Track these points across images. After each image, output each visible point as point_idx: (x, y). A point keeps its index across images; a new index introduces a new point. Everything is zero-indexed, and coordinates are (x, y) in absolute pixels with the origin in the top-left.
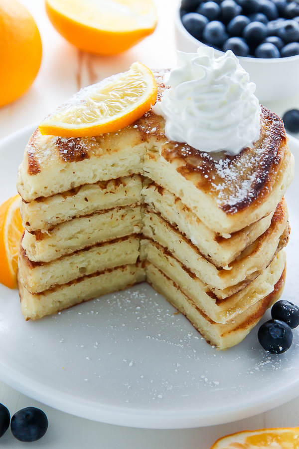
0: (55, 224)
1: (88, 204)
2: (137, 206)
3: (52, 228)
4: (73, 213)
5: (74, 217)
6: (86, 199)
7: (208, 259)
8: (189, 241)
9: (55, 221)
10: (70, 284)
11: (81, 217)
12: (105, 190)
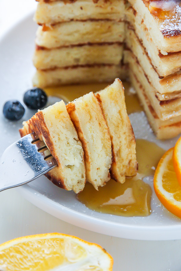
0: (57, 21)
1: (83, 12)
2: (120, 21)
3: (55, 24)
4: (71, 16)
5: (72, 20)
6: (81, 8)
7: (155, 69)
8: (147, 54)
9: (57, 20)
10: (66, 68)
11: (77, 20)
12: (96, 5)
